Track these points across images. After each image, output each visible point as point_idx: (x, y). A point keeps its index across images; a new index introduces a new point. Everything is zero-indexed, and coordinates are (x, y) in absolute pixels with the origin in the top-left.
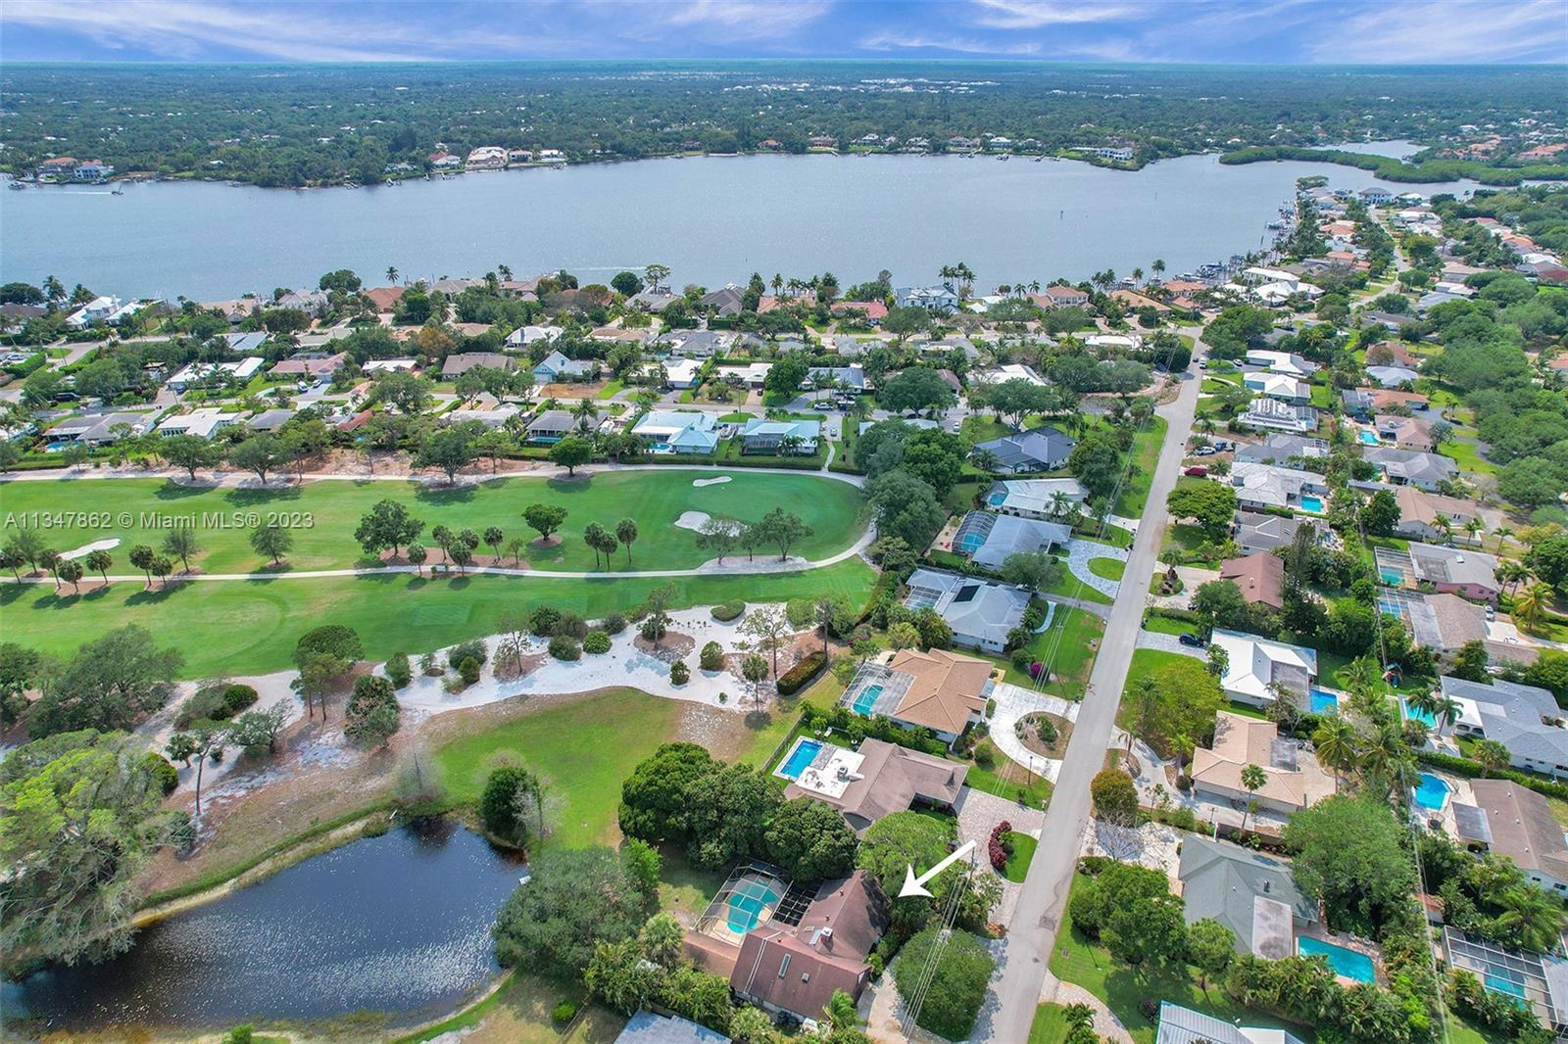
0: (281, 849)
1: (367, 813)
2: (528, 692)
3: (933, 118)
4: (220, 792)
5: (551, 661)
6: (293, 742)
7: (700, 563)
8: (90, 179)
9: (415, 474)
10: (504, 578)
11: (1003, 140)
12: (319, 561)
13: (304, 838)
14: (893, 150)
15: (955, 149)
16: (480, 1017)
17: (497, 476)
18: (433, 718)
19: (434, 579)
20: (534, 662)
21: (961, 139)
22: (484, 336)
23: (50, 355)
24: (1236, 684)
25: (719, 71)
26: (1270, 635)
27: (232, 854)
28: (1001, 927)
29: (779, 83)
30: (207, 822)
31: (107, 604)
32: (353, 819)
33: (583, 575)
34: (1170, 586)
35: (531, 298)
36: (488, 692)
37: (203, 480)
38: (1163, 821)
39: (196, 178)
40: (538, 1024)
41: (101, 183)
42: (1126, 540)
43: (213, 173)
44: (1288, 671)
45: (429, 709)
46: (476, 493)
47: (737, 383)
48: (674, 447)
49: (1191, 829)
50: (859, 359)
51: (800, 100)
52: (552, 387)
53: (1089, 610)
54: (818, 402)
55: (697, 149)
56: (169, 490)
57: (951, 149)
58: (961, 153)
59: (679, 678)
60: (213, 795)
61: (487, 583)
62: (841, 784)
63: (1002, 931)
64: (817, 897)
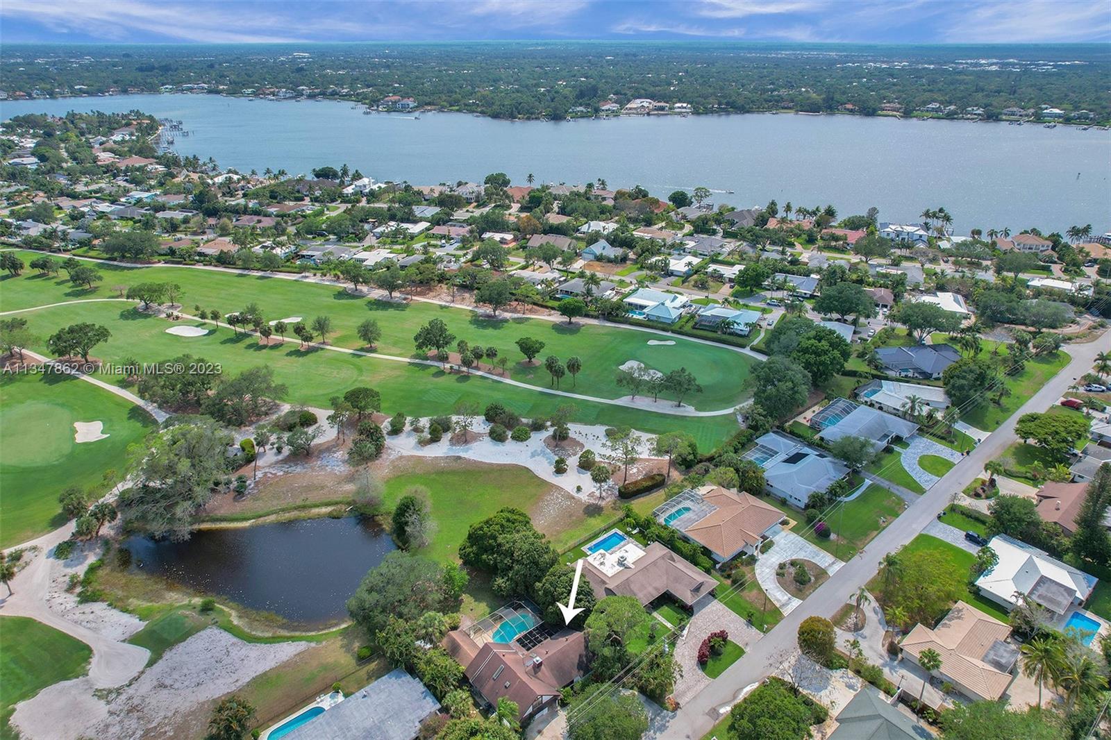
0: (283, 510)
1: (337, 503)
2: (462, 455)
3: (999, 92)
4: (271, 470)
5: (487, 439)
6: (321, 452)
7: (618, 396)
8: (404, 109)
9: (477, 307)
10: (490, 381)
11: (1056, 111)
12: (394, 350)
13: (297, 508)
14: (950, 116)
15: (1007, 118)
16: (324, 640)
17: (524, 316)
18: (401, 457)
19: (450, 373)
20: (477, 437)
21: (1015, 109)
22: (562, 224)
23: (328, 209)
24: (991, 584)
25: (841, 52)
26: (1056, 553)
27: (260, 506)
28: (677, 705)
29: (883, 62)
30: (257, 483)
31: (277, 353)
32: (327, 505)
33: (540, 389)
34: (984, 491)
35: (610, 203)
36: (441, 449)
37: (361, 291)
38: (858, 672)
39: (458, 111)
40: (349, 655)
41: (409, 112)
42: (967, 446)
43: (469, 108)
44: (1054, 588)
45: (402, 451)
46: (506, 324)
47: (719, 278)
48: (648, 315)
49: (879, 687)
50: (819, 271)
51: (892, 76)
52: (591, 263)
53: (899, 494)
54: (772, 298)
55: (790, 108)
56: (342, 295)
57: (1004, 117)
58: (1011, 121)
59: (560, 469)
60: (267, 470)
61: (478, 382)
62: (618, 567)
63: (677, 706)
64: (553, 637)
